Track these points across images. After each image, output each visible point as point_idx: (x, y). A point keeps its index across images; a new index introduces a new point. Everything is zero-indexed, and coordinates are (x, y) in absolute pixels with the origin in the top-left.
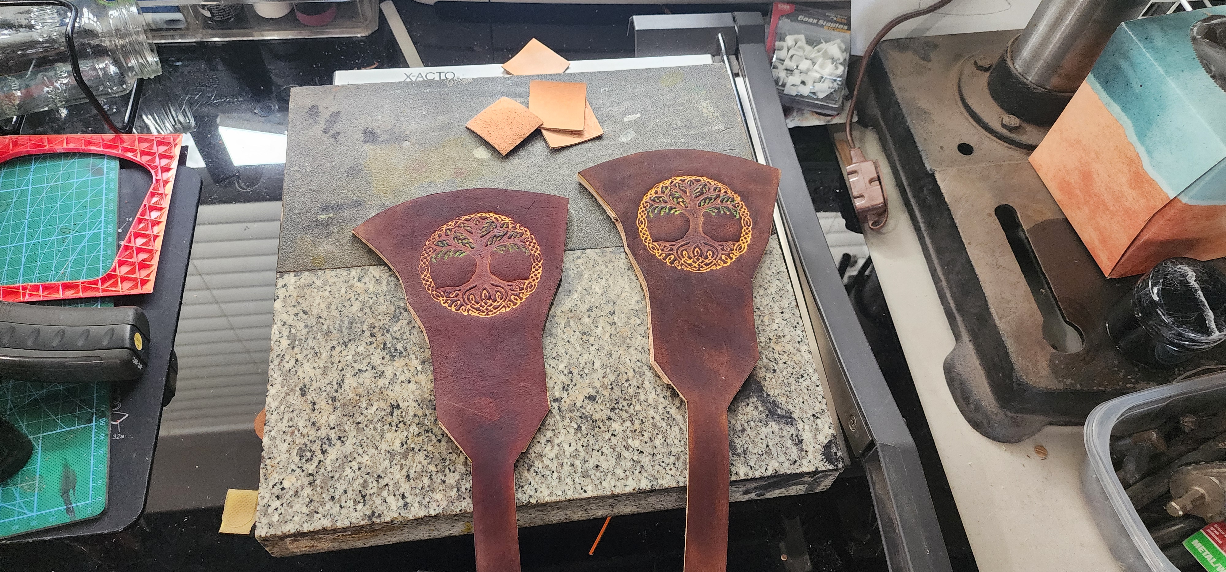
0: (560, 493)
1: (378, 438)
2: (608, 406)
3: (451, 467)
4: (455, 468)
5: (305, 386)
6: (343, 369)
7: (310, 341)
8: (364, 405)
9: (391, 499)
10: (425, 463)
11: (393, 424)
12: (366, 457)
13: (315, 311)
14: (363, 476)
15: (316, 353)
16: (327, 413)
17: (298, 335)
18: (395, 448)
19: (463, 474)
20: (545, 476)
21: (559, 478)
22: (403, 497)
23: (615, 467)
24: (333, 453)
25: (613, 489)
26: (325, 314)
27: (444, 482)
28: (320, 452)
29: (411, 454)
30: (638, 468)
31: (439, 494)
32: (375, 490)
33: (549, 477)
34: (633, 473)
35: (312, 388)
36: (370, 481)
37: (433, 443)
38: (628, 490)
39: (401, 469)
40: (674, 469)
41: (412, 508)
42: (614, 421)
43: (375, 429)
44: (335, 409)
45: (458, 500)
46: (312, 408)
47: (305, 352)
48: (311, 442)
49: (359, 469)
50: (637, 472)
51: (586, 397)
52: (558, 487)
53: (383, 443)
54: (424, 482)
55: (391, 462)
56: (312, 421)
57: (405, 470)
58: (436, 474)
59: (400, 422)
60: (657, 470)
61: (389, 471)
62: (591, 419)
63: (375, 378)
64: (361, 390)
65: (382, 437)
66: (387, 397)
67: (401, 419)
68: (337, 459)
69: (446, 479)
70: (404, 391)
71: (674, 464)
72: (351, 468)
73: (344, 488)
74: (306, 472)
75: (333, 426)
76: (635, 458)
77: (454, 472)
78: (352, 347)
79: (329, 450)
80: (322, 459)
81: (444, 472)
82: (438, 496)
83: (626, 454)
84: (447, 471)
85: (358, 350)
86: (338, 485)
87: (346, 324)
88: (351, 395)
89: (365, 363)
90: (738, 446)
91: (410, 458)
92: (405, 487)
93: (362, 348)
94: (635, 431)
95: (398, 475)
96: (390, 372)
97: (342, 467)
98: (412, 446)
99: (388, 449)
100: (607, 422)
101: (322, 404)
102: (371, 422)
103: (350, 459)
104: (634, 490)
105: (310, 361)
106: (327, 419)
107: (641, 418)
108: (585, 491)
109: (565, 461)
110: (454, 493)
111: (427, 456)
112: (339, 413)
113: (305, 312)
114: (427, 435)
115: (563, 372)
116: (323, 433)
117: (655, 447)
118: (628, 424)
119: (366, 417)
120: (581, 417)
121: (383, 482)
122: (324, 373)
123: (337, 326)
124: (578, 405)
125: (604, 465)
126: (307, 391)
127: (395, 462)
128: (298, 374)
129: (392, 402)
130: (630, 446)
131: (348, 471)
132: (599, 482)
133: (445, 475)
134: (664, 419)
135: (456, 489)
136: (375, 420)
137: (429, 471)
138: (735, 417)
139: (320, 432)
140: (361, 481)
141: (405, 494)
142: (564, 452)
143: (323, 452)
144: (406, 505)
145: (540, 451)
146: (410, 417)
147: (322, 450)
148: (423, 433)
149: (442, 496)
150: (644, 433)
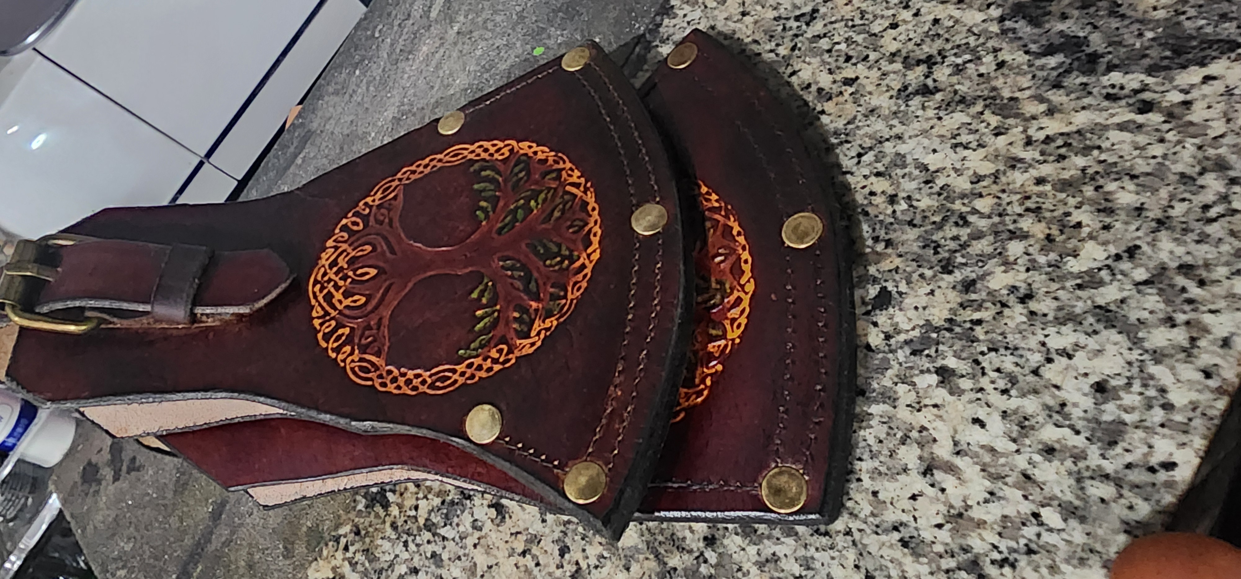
130: (1090, 273)
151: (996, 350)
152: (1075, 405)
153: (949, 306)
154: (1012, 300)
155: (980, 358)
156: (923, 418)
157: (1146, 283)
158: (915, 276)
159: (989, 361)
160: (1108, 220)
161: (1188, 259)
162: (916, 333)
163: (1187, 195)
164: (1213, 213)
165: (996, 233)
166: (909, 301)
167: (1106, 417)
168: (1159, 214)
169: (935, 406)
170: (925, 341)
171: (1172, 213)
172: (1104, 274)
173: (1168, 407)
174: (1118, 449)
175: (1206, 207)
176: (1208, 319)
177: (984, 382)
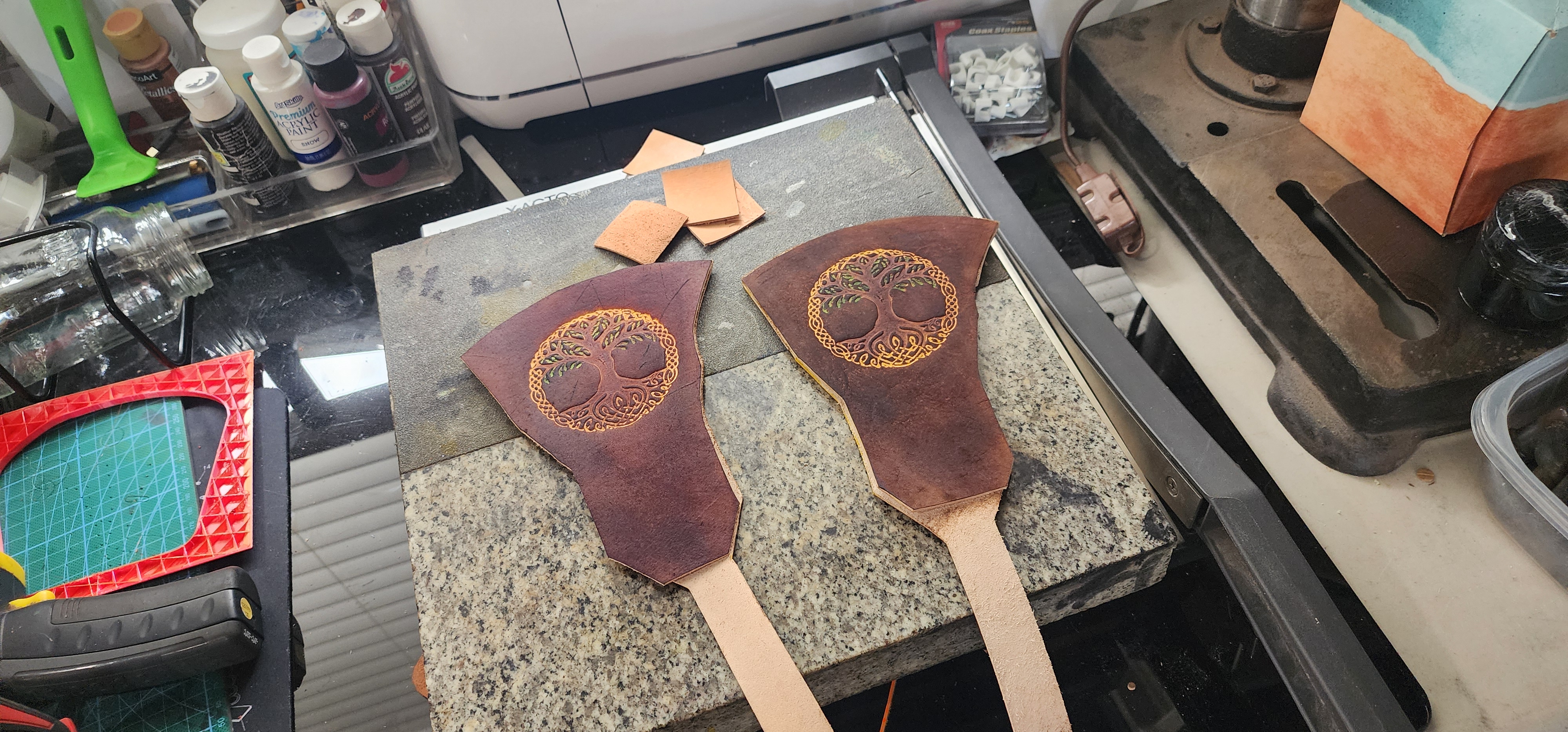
0: (820, 659)
1: (571, 646)
2: (854, 536)
3: (672, 659)
4: (678, 659)
5: (465, 603)
6: (508, 572)
7: (459, 547)
8: (545, 609)
9: (605, 719)
10: (638, 662)
11: (587, 623)
12: (562, 673)
13: (458, 509)
14: (563, 697)
15: (471, 560)
16: (500, 630)
17: (443, 543)
18: (596, 653)
19: (690, 664)
20: (795, 642)
21: (814, 641)
22: (621, 711)
23: (883, 609)
24: (519, 678)
25: (887, 637)
26: (471, 510)
27: (668, 680)
28: (501, 680)
29: (617, 655)
30: (912, 603)
31: (665, 698)
32: (582, 711)
33: (801, 643)
34: (907, 611)
35: (474, 604)
36: (573, 702)
37: (642, 635)
38: (906, 634)
39: (610, 677)
40: (959, 594)
41: (635, 723)
42: (866, 552)
43: (565, 635)
44: (509, 622)
45: (691, 698)
46: (479, 628)
47: (456, 562)
48: (487, 671)
49: (556, 690)
50: (912, 609)
51: (823, 531)
52: (816, 652)
53: (579, 650)
54: (643, 686)
55: (595, 671)
56: (483, 644)
57: (615, 677)
58: (656, 673)
59: (595, 619)
60: (937, 600)
61: (594, 683)
62: (837, 557)
63: (551, 572)
64: (536, 591)
65: (576, 642)
66: (571, 592)
67: (595, 615)
68: (526, 685)
69: (670, 676)
70: (591, 580)
71: (957, 588)
72: (545, 691)
73: (542, 718)
74: (489, 710)
75: (510, 644)
76: (905, 592)
77: (677, 665)
78: (514, 541)
79: (513, 675)
80: (506, 688)
81: (665, 667)
82: (665, 700)
83: (892, 590)
84: (669, 665)
85: (522, 543)
86: (533, 717)
87: (500, 516)
88: (526, 601)
89: (535, 558)
90: (1034, 546)
91: (617, 661)
92: (620, 699)
93: (527, 540)
94: (897, 558)
95: (607, 685)
96: (568, 560)
97: (534, 692)
98: (617, 645)
99: (587, 655)
100: (857, 556)
101: (491, 620)
102: (559, 627)
103: (541, 680)
104: (914, 632)
105: (465, 572)
106: (501, 638)
107: (900, 541)
108: (852, 649)
109: (817, 617)
110: (684, 691)
111: (638, 653)
112: (515, 626)
113: (445, 514)
114: (633, 626)
115: (785, 508)
116: (500, 656)
117: (928, 573)
118: (885, 552)
119: (550, 623)
120: (822, 558)
121: (589, 700)
122: (486, 581)
123: (489, 521)
124: (816, 543)
125: (868, 610)
126: (468, 609)
127: (599, 670)
128: (453, 591)
129: (579, 596)
130: (895, 579)
131: (542, 695)
132: (866, 633)
133: (668, 672)
135: (685, 686)
136: (563, 624)
137: (646, 671)
138: (1020, 512)
139: (496, 656)
140: (562, 704)
141: (622, 708)
142: (813, 607)
143: (506, 679)
144: (626, 721)
145: (782, 612)
146: (606, 610)
147: (503, 677)
148: (627, 626)
149: (669, 698)
150: (909, 559)
151: (846, 578)
152: (848, 613)
153: (848, 551)
154: (866, 568)
155: (839, 577)
156: (804, 581)
157: (904, 595)
158: (849, 533)
159: (840, 580)
160: (917, 568)
161: (921, 599)
162: (829, 552)
163: (942, 581)
164: (942, 592)
165: (886, 542)
166: (839, 539)
167: (851, 624)
168: (930, 579)
170: (830, 556)
171: (934, 582)
172: (897, 583)
173: (869, 634)
174: (845, 634)
175: (943, 588)
176: (906, 619)
177: (832, 585)
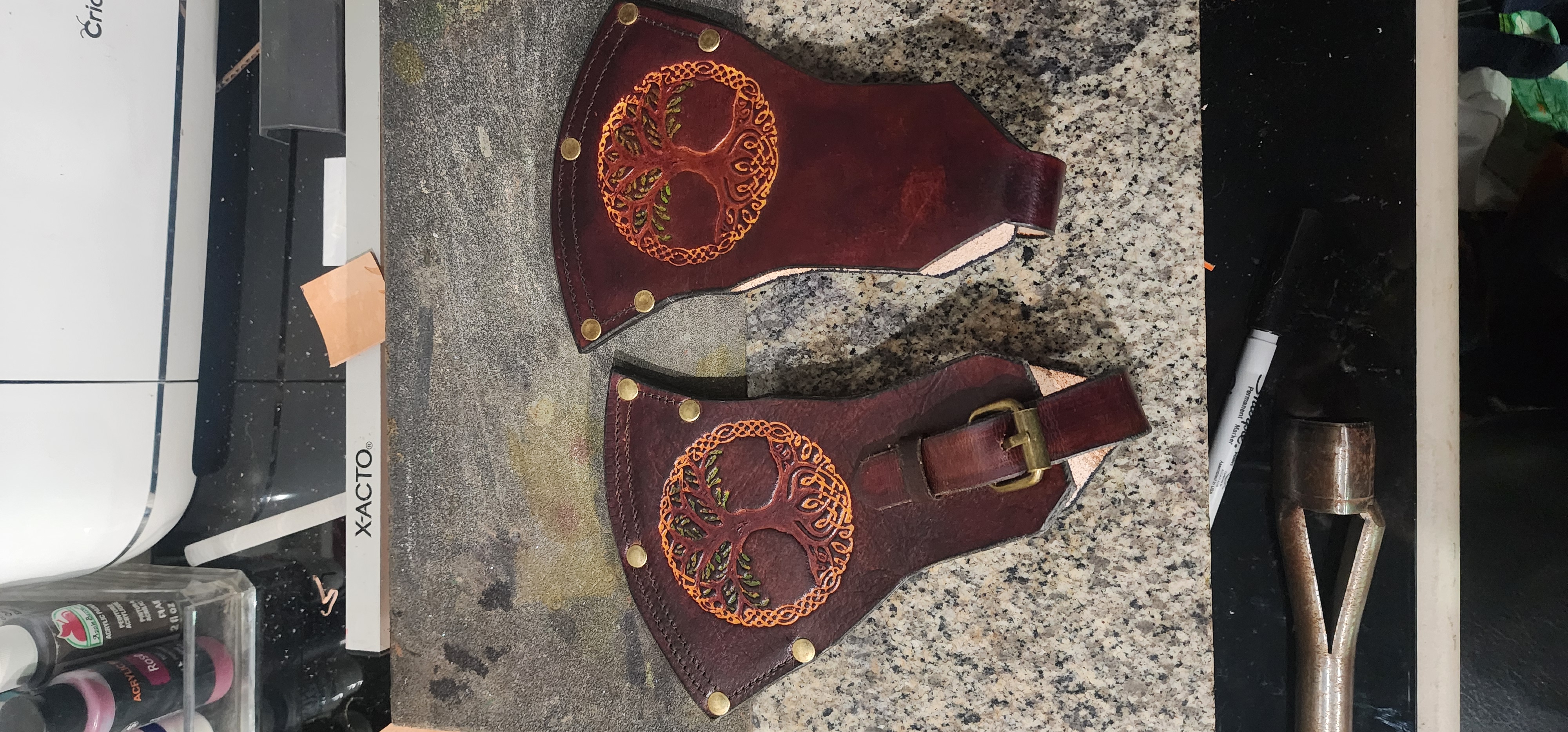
0: (1193, 319)
1: (1065, 604)
3: (1127, 491)
4: (1131, 484)
5: (961, 716)
6: (937, 656)
7: (881, 706)
8: (1004, 623)
9: (1175, 588)
10: (1116, 532)
11: (1042, 579)
12: (1098, 623)
13: (827, 696)
14: (1129, 628)
15: (904, 696)
16: (1013, 683)
17: (867, 724)
18: (1085, 578)
19: (1143, 472)
20: (1160, 341)
21: (1169, 317)
22: (1173, 567)
23: (1157, 224)
24: (1084, 674)
25: (1195, 231)
26: (833, 681)
27: (1153, 503)
28: (1080, 695)
29: (1099, 554)
30: (1162, 186)
31: (1175, 512)
32: (1156, 612)
33: (1164, 334)
34: (1170, 195)
35: (967, 705)
36: (1139, 619)
37: (1083, 518)
38: (1199, 207)
39: (1123, 569)
40: (1171, 127)
41: (1194, 555)
42: (1073, 220)
43: (1049, 607)
44: (1006, 669)
45: (1187, 482)
46: (1001, 706)
47: (900, 714)
48: (1061, 709)
49: (1116, 634)
50: (1170, 190)
51: (1024, 264)
52: (1183, 320)
53: (1075, 596)
54: (1150, 534)
55: (1109, 585)
56: (1025, 707)
57: (1126, 564)
58: (1139, 514)
59: (1040, 568)
60: (1169, 156)
61: (1124, 588)
62: (1066, 258)
63: (956, 604)
64: (977, 628)
65: (1063, 597)
66: (993, 587)
67: (1035, 566)
68: (1097, 669)
69: (1149, 499)
70: (986, 560)
71: (1161, 126)
72: (1113, 648)
73: (1146, 660)
74: (1113, 717)
75: (1037, 674)
76: (1145, 190)
77: (1137, 487)
78: (896, 639)
79: (1078, 680)
80: (1093, 692)
81: (1136, 503)
82: (1177, 513)
83: (1135, 206)
84: (1134, 497)
85: (904, 630)
86: (1142, 669)
87: (855, 647)
88: (985, 643)
89: (930, 619)
90: (1140, 14)
91: (1105, 555)
92: (1156, 564)
93: (902, 623)
94: (1095, 186)
95: (1134, 574)
96: (948, 580)
97: (1112, 663)
98: (1084, 550)
99: (1085, 588)
100: (1074, 232)
101: (996, 690)
102: (1034, 613)
103: (1098, 649)
104: (1200, 197)
105: (918, 706)
106: (1024, 683)
107: (1073, 175)
108: (1195, 277)
109: (1137, 306)
110: (1175, 489)
111: (1105, 528)
112: (1014, 664)
113: (827, 713)
114: (1067, 526)
115: (974, 300)
116: (1048, 690)
117: (1129, 155)
118: (1082, 199)
119: (1025, 621)
120: (1060, 276)
121: (1144, 599)
122: (937, 684)
123: (856, 662)
124: (1038, 278)
125: (1152, 242)
126: (970, 713)
127: (1110, 579)
128: (939, 726)
129: (1002, 580)
130: (1122, 198)
131: (1118, 653)
132: (1180, 254)
133: (1142, 500)
134: (1079, 137)
135: (1168, 485)
136: (1032, 607)
137: (1131, 526)
139: (1046, 695)
140: (1137, 633)
141: (1168, 564)
142: (1122, 307)
143: (1081, 689)
144: (1186, 564)
145: (1115, 346)
146: (1033, 551)
147: (1077, 692)
148: (1063, 533)
149: (1177, 507)
150: (1101, 171)
151: (1099, 256)
152: (1146, 267)
153: (1064, 243)
154: (1094, 227)
155: (1094, 264)
156: (1083, 307)
157: (1148, 193)
159: (1099, 263)
160: (1117, 166)
161: (1160, 174)
162: (1056, 264)
163: (1146, 140)
164: (1160, 146)
166: (1045, 249)
167: (1162, 267)
168: (1138, 155)
169: (1085, 298)
170: (1062, 266)
171: (1143, 151)
172: (1129, 195)
173: (1183, 250)
174: (1173, 279)
175: (1156, 144)
176: (1180, 201)
177: (1102, 275)
